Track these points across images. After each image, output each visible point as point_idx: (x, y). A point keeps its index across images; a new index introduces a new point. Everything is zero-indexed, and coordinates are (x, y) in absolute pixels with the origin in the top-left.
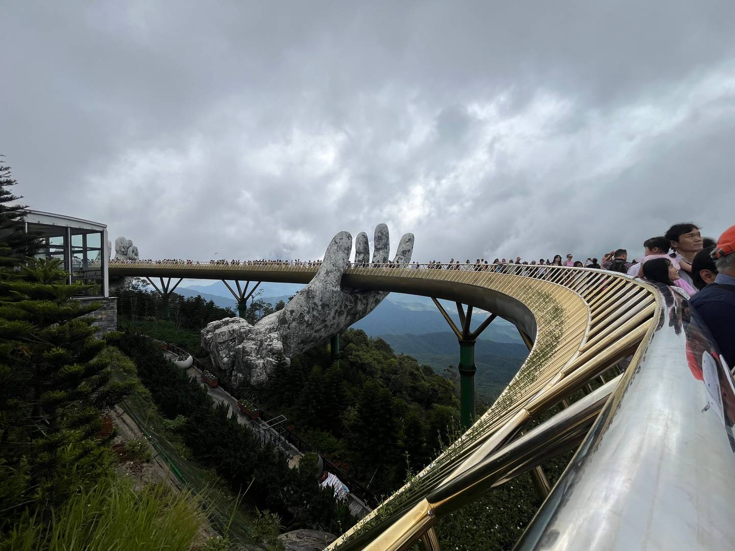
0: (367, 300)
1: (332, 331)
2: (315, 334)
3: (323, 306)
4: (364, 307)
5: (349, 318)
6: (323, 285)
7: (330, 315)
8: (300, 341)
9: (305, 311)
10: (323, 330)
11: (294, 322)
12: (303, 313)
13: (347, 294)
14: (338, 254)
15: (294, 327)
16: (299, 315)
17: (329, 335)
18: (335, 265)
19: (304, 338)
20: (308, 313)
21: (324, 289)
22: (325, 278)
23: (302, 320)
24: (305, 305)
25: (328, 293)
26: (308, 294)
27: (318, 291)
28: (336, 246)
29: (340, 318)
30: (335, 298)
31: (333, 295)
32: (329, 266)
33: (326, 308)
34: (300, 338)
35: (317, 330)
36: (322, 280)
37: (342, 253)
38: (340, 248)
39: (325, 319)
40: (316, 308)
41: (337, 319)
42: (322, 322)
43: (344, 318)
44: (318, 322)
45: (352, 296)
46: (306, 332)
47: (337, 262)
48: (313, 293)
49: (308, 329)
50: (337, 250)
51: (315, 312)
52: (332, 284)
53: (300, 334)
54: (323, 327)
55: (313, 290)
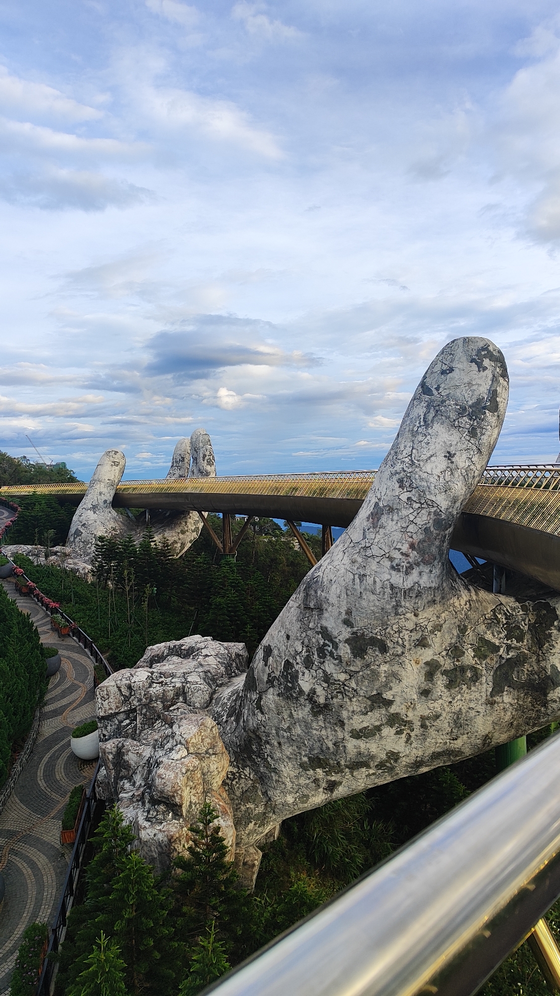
1: (437, 740)
2: (355, 742)
5: (507, 699)
7: (400, 681)
8: (305, 759)
9: (298, 657)
10: (387, 731)
11: (271, 689)
12: (291, 661)
13: (503, 599)
14: (429, 434)
15: (273, 706)
16: (283, 666)
17: (434, 753)
18: (407, 484)
19: (316, 752)
20: (308, 663)
21: (354, 579)
22: (364, 537)
23: (291, 688)
24: (298, 635)
25: (372, 597)
26: (307, 594)
27: (334, 586)
28: (424, 404)
29: (462, 696)
30: (413, 617)
31: (397, 605)
32: (385, 486)
33: (372, 654)
34: (304, 748)
35: (361, 730)
36: (352, 545)
37: (444, 430)
38: (437, 411)
39: (384, 696)
40: (329, 649)
41: (444, 698)
42: (369, 703)
43: (484, 697)
44: (350, 699)
45: (524, 608)
46: (318, 733)
47: (417, 470)
48: (319, 592)
49: (321, 723)
50: (425, 421)
51: (332, 666)
52: (391, 559)
53: (298, 735)
54: (387, 723)
55: (321, 580)
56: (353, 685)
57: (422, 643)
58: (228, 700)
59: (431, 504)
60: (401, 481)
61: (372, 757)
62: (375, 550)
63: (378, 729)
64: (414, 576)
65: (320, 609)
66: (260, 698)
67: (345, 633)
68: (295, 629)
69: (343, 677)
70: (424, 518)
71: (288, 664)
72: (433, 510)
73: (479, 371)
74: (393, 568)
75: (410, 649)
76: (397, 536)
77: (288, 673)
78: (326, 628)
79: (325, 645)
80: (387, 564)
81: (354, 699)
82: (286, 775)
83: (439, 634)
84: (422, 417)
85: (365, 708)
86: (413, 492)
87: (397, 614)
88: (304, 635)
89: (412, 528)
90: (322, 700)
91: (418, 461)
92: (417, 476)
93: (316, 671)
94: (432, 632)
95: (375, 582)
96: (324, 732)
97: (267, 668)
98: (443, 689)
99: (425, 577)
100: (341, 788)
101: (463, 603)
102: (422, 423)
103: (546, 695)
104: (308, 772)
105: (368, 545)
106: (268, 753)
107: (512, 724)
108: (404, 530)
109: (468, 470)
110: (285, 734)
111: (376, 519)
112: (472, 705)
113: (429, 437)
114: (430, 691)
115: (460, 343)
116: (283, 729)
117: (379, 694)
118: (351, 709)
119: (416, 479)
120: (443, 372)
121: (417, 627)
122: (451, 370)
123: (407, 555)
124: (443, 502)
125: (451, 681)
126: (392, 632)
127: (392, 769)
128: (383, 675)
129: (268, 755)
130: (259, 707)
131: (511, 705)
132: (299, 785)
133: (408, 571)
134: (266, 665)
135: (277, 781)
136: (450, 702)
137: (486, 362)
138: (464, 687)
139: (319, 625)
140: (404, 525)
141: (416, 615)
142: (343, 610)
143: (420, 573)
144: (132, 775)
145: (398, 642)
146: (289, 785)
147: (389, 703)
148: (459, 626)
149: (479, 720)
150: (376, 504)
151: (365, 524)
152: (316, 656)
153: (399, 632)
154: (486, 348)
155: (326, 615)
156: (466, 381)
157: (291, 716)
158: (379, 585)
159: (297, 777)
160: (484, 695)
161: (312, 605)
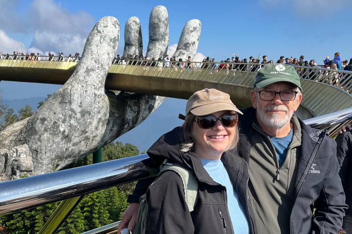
0: (139, 107)
2: (72, 147)
3: (84, 113)
4: (134, 115)
6: (83, 86)
7: (92, 124)
8: (54, 157)
9: (60, 120)
11: (46, 133)
12: (57, 121)
14: (102, 46)
15: (46, 138)
16: (52, 123)
19: (58, 153)
20: (64, 121)
21: (83, 92)
22: (85, 79)
23: (56, 131)
24: (60, 112)
25: (89, 98)
27: (76, 95)
28: (99, 36)
31: (95, 100)
33: (87, 116)
34: (54, 152)
35: (75, 143)
37: (106, 45)
38: (104, 39)
39: (86, 130)
40: (73, 115)
42: (81, 133)
47: (100, 57)
48: (69, 97)
49: (64, 142)
50: (100, 41)
51: (73, 121)
53: (54, 148)
54: (83, 140)
56: (78, 127)
57: (99, 112)
61: (74, 153)
62: (89, 83)
63: (80, 142)
65: (70, 103)
66: (40, 136)
67: (79, 110)
69: (76, 124)
70: (102, 73)
71: (55, 123)
72: (104, 70)
73: (115, 28)
74: (95, 88)
75: (96, 114)
76: (95, 78)
77: (55, 126)
78: (73, 109)
81: (77, 132)
82: (44, 164)
85: (79, 135)
86: (99, 65)
87: (94, 103)
88: (63, 112)
89: (99, 76)
90: (66, 134)
93: (67, 123)
94: (101, 109)
95: (90, 93)
96: (63, 145)
97: (44, 126)
98: (101, 127)
99: (102, 92)
101: (107, 100)
103: (124, 126)
104: (52, 162)
106: (40, 157)
110: (49, 148)
111: (88, 73)
114: (98, 128)
115: (109, 18)
118: (75, 135)
119: (100, 61)
120: (104, 27)
121: (99, 107)
122: (107, 26)
123: (98, 84)
126: (92, 109)
128: (88, 123)
130: (39, 140)
131: (116, 130)
133: (98, 90)
137: (117, 26)
139: (70, 108)
141: (99, 103)
142: (79, 102)
145: (93, 112)
150: (87, 68)
151: (84, 74)
152: (68, 118)
155: (73, 104)
156: (112, 30)
157: (53, 141)
159: (48, 165)
161: (67, 101)
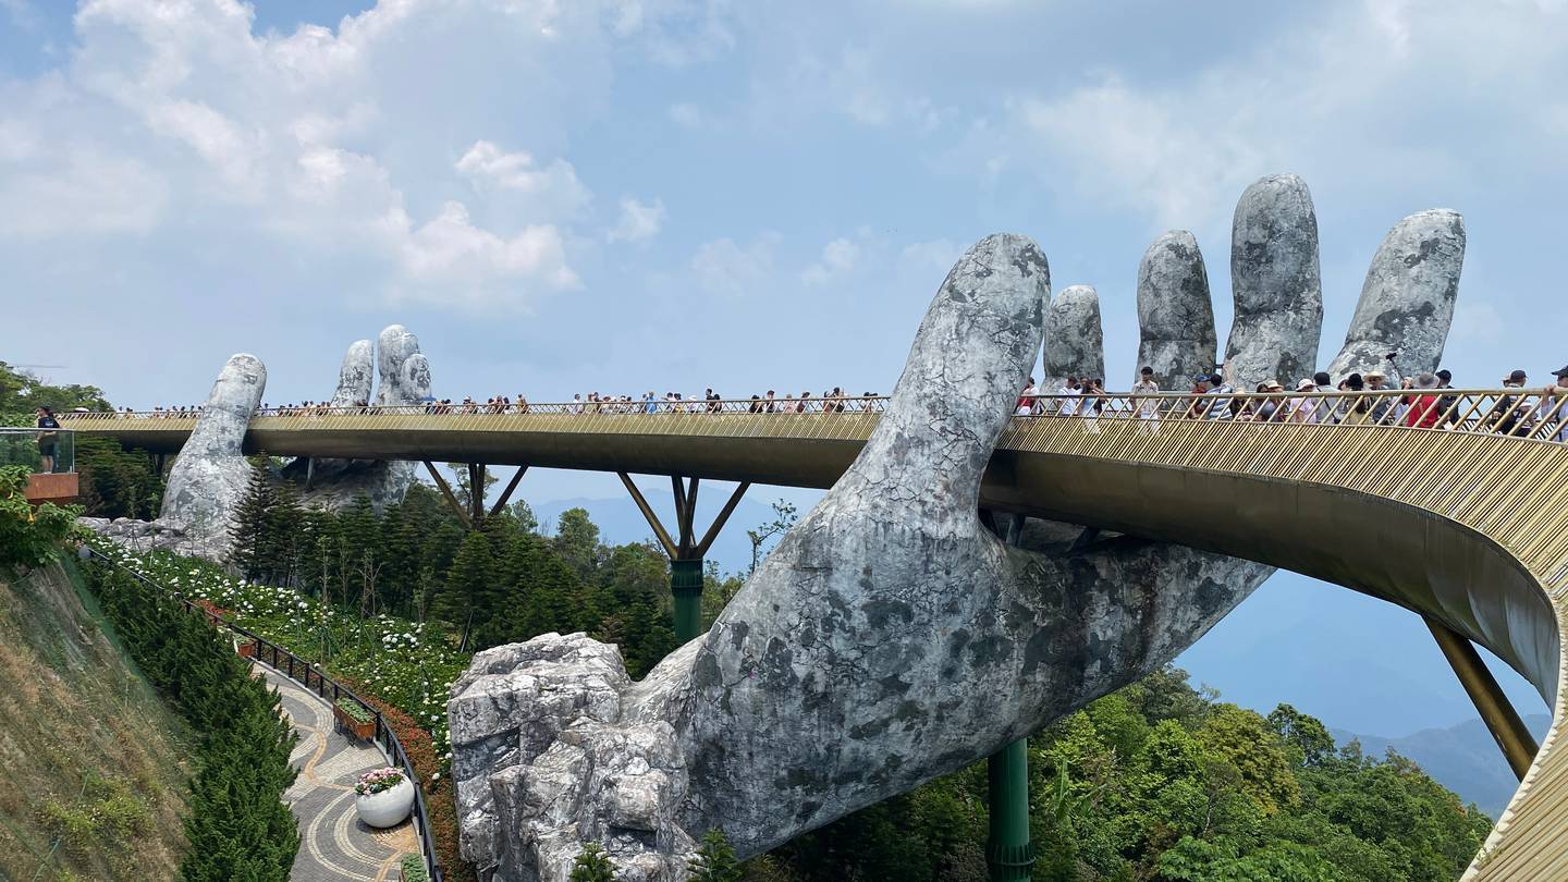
0: (1149, 589)
1: (951, 736)
2: (854, 744)
3: (880, 613)
4: (1129, 623)
5: (1039, 678)
7: (922, 657)
8: (784, 773)
9: (792, 633)
10: (896, 727)
11: (747, 681)
12: (781, 638)
13: (1033, 555)
14: (964, 350)
15: (748, 703)
16: (767, 646)
17: (942, 754)
18: (941, 410)
19: (800, 761)
20: (807, 640)
21: (877, 529)
22: (887, 476)
23: (779, 676)
24: (793, 604)
25: (899, 551)
26: (807, 551)
27: (849, 538)
28: (955, 313)
29: (989, 676)
30: (944, 576)
31: (928, 560)
32: (910, 413)
33: (895, 623)
34: (784, 758)
35: (864, 726)
36: (870, 486)
37: (982, 346)
38: (973, 322)
39: (901, 678)
40: (839, 619)
41: (969, 679)
42: (881, 688)
43: (1014, 676)
44: (859, 686)
45: (1059, 566)
46: (807, 734)
47: (953, 393)
48: (825, 547)
49: (814, 721)
50: (958, 334)
51: (841, 641)
52: (923, 503)
53: (780, 740)
54: (897, 716)
55: (827, 530)
56: (865, 665)
57: (952, 609)
58: (653, 708)
59: (971, 435)
60: (932, 407)
61: (868, 765)
62: (902, 492)
63: (886, 723)
64: (949, 525)
65: (827, 569)
66: (729, 693)
67: (863, 598)
68: (788, 595)
69: (853, 654)
70: (960, 453)
71: (776, 644)
72: (971, 443)
73: (1023, 276)
74: (924, 514)
75: (937, 617)
76: (930, 474)
77: (775, 656)
78: (836, 592)
79: (833, 614)
80: (918, 508)
81: (864, 684)
82: (753, 799)
83: (970, 597)
84: (954, 328)
85: (875, 695)
86: (948, 421)
87: (926, 571)
88: (800, 604)
89: (946, 465)
90: (820, 688)
91: (953, 382)
92: (953, 401)
93: (818, 649)
94: (963, 595)
95: (904, 531)
96: (815, 733)
97: (741, 652)
98: (969, 668)
99: (960, 526)
100: (818, 815)
101: (995, 559)
102: (954, 336)
103: (1083, 670)
104: (784, 793)
105: (892, 486)
106: (732, 770)
107: (1040, 709)
108: (937, 467)
109: (1009, 394)
110: (761, 740)
111: (901, 454)
112: (999, 687)
113: (964, 354)
114: (954, 671)
115: (1000, 239)
116: (759, 734)
117: (896, 676)
118: (856, 697)
119: (951, 405)
120: (979, 275)
121: (949, 587)
122: (989, 272)
123: (940, 498)
124: (981, 432)
125: (978, 657)
126: (919, 595)
127: (886, 781)
128: (904, 650)
129: (730, 773)
130: (726, 706)
131: (1044, 685)
132: (767, 812)
133: (942, 521)
134: (738, 648)
135: (739, 809)
136: (975, 684)
137: (1031, 266)
138: (992, 664)
139: (826, 589)
140: (937, 461)
141: (948, 573)
142: (860, 569)
143: (956, 520)
144: (544, 813)
145: (925, 607)
146: (754, 813)
147: (906, 687)
148: (991, 588)
149: (1005, 707)
150: (899, 436)
151: (886, 459)
152: (819, 630)
153: (927, 594)
154: (1030, 249)
155: (836, 575)
156: (1008, 286)
157: (774, 713)
158: (908, 534)
159: (767, 801)
160: (1013, 672)
161: (815, 564)
